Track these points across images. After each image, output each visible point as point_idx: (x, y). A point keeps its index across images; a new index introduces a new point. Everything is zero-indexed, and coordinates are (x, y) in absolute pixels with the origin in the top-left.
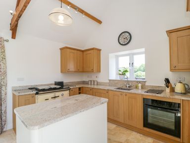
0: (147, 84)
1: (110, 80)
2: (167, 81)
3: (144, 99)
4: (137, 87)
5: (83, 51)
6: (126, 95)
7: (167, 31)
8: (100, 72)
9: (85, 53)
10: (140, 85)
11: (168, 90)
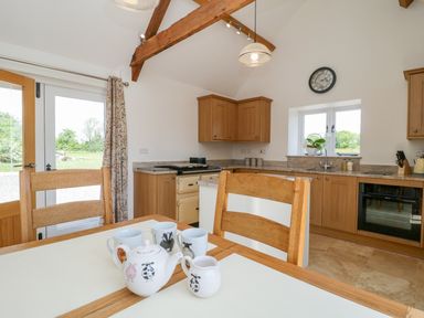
0: (362, 162)
1: (289, 157)
2: (401, 155)
3: (360, 184)
4: (343, 168)
5: (236, 103)
6: (327, 179)
7: (405, 72)
8: (269, 142)
9: (241, 106)
10: (350, 164)
11: (401, 171)
